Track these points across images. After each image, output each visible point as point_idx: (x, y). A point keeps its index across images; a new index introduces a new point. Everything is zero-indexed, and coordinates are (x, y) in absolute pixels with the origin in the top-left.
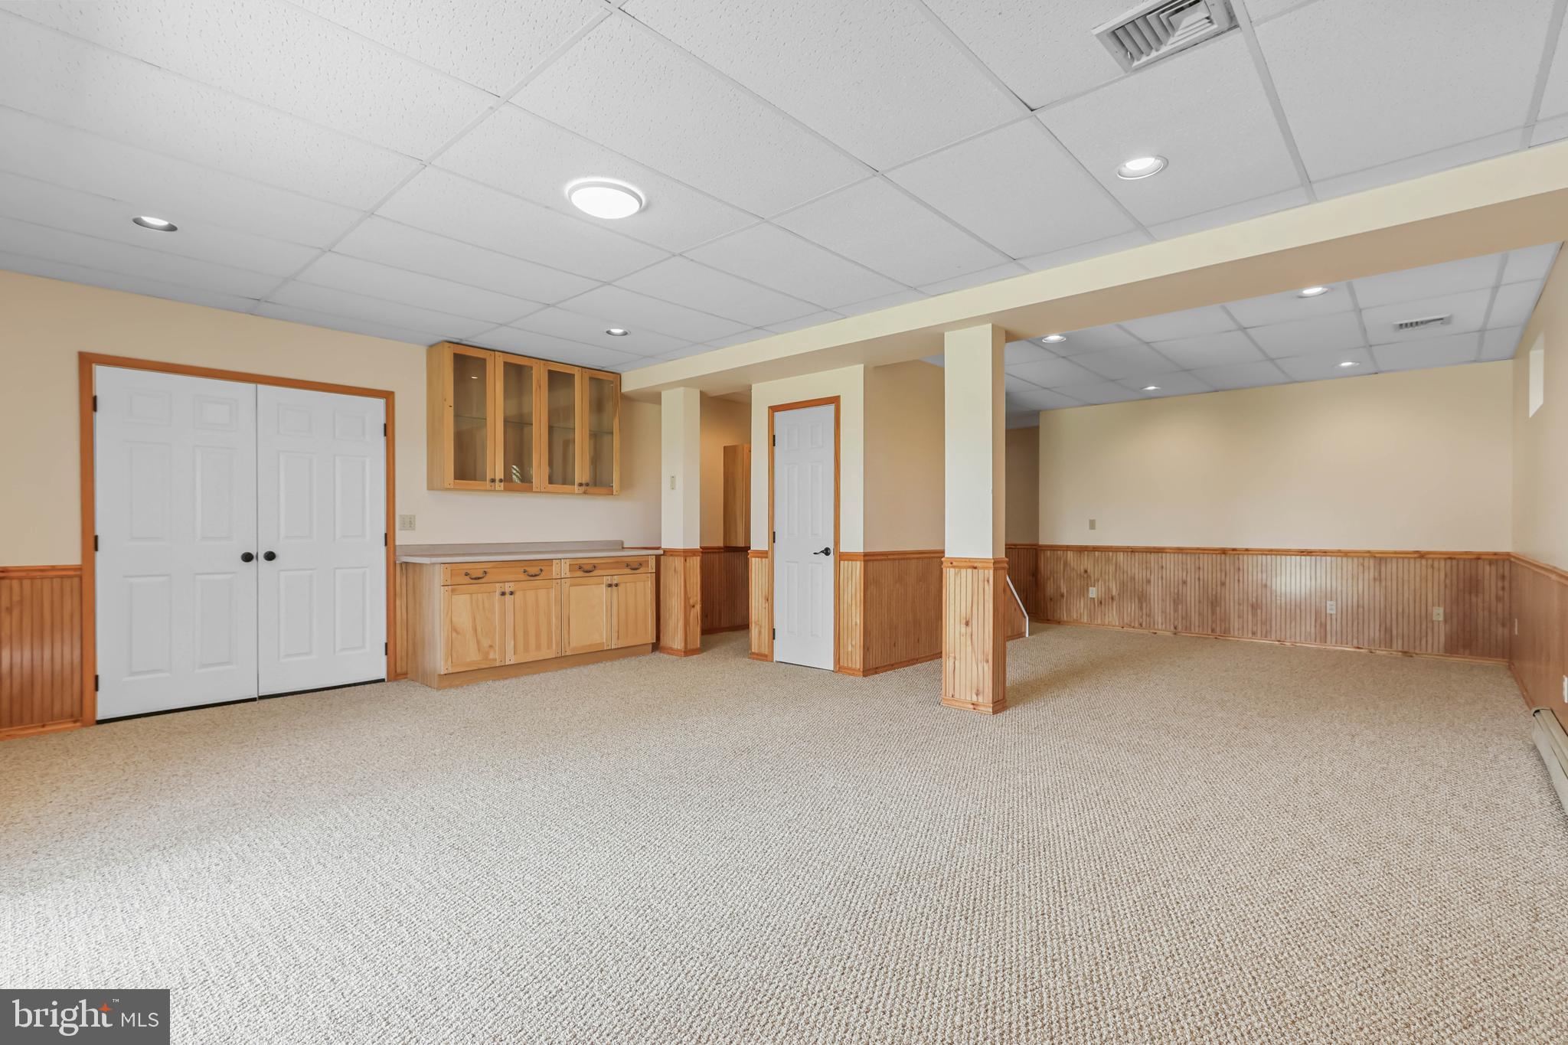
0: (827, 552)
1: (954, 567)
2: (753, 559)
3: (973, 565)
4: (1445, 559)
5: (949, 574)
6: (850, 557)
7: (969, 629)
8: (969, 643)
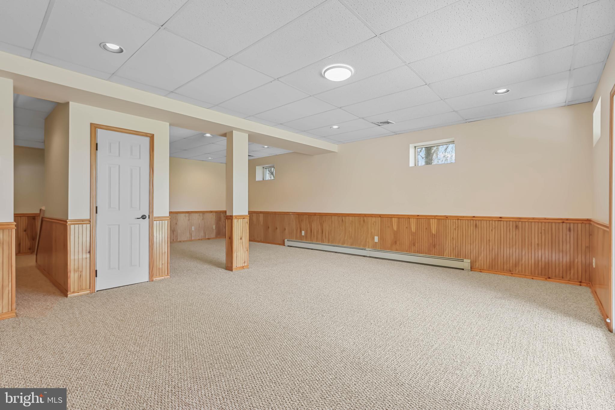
0: (143, 217)
1: (237, 219)
2: (72, 226)
3: (243, 217)
4: (215, 213)
5: (235, 221)
6: (160, 219)
7: (241, 241)
8: (241, 245)
